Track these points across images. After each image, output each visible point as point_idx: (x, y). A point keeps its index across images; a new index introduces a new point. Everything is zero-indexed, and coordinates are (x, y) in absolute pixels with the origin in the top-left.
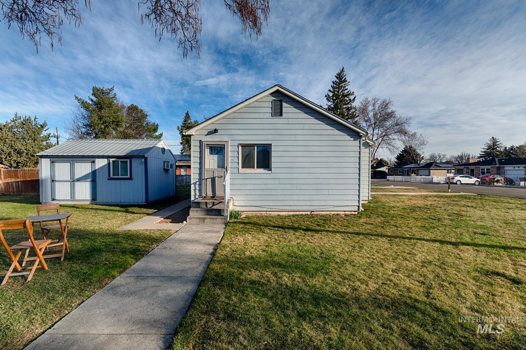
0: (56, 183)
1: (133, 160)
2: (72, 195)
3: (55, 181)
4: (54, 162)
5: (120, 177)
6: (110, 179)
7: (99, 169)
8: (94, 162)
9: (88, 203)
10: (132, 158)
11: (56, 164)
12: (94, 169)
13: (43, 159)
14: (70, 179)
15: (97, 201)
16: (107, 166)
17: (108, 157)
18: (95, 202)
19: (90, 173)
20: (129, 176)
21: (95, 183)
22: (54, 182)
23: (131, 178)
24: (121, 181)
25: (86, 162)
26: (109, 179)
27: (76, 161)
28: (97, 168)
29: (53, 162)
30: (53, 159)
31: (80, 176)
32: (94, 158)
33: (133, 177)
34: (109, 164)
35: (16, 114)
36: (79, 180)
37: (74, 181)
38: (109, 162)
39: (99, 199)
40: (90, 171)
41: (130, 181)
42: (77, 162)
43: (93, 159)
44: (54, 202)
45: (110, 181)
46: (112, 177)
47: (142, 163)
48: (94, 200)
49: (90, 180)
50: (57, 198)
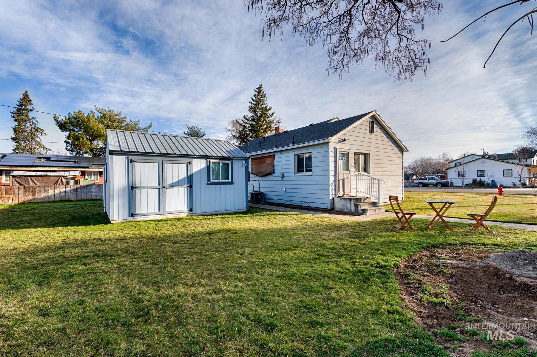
0: (137, 191)
1: (234, 162)
2: (161, 206)
3: (136, 188)
4: (134, 161)
5: (221, 181)
6: (209, 183)
7: (195, 173)
8: (190, 163)
9: (183, 215)
10: (233, 160)
11: (137, 165)
12: (191, 173)
13: (115, 157)
14: (157, 185)
15: (194, 212)
16: (206, 169)
17: (207, 157)
18: (191, 213)
19: (184, 178)
20: (230, 180)
21: (191, 189)
22: (134, 189)
23: (232, 183)
24: (222, 185)
25: (181, 162)
26: (208, 184)
27: (166, 162)
28: (194, 172)
29: (132, 161)
30: (130, 157)
31: (176, 180)
32: (190, 158)
33: (234, 182)
34: (208, 167)
36: (172, 186)
37: (164, 187)
38: (208, 164)
39: (196, 210)
40: (186, 175)
41: (231, 185)
42: (169, 162)
43: (190, 160)
44: (132, 218)
45: (210, 186)
46: (212, 181)
47: (242, 166)
48: (191, 210)
49: (186, 186)
50: (138, 212)
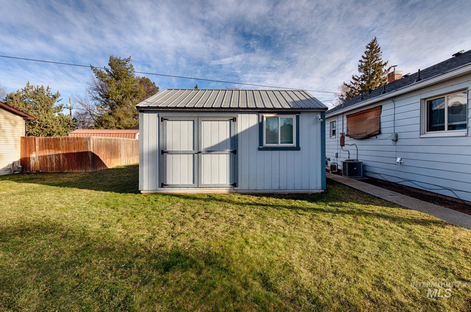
0: (168, 156)
1: (302, 117)
2: (196, 177)
3: (167, 152)
4: (165, 119)
5: (280, 145)
6: (262, 149)
7: (241, 133)
8: (234, 120)
9: (224, 191)
10: (299, 113)
11: (169, 124)
12: (236, 133)
13: (145, 115)
14: (192, 149)
15: (239, 188)
16: (258, 128)
17: (258, 111)
18: (236, 188)
19: (227, 140)
20: (294, 144)
21: (236, 155)
22: (165, 154)
23: (297, 148)
24: (281, 152)
25: (221, 119)
26: (259, 149)
27: (203, 119)
28: (239, 131)
29: (163, 119)
30: (162, 115)
31: (215, 142)
32: (234, 112)
33: (300, 146)
34: (261, 125)
35: (29, 83)
36: (209, 151)
37: (200, 152)
38: (261, 121)
39: (243, 185)
40: (228, 137)
41: (296, 152)
42: (206, 119)
43: (234, 115)
44: (163, 189)
45: (262, 152)
46: (265, 144)
47: (316, 122)
48: (234, 185)
49: (228, 151)
50: (169, 182)
